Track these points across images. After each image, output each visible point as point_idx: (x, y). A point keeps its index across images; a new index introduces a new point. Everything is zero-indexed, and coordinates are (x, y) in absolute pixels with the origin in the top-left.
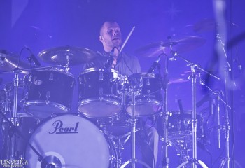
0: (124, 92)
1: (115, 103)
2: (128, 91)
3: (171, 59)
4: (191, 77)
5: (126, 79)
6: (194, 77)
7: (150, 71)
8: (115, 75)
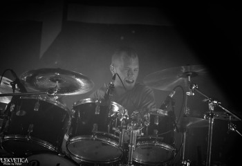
0: (121, 130)
1: (114, 144)
2: (126, 128)
3: (189, 93)
4: (208, 115)
5: (126, 114)
6: (212, 117)
7: (163, 107)
8: (116, 109)
